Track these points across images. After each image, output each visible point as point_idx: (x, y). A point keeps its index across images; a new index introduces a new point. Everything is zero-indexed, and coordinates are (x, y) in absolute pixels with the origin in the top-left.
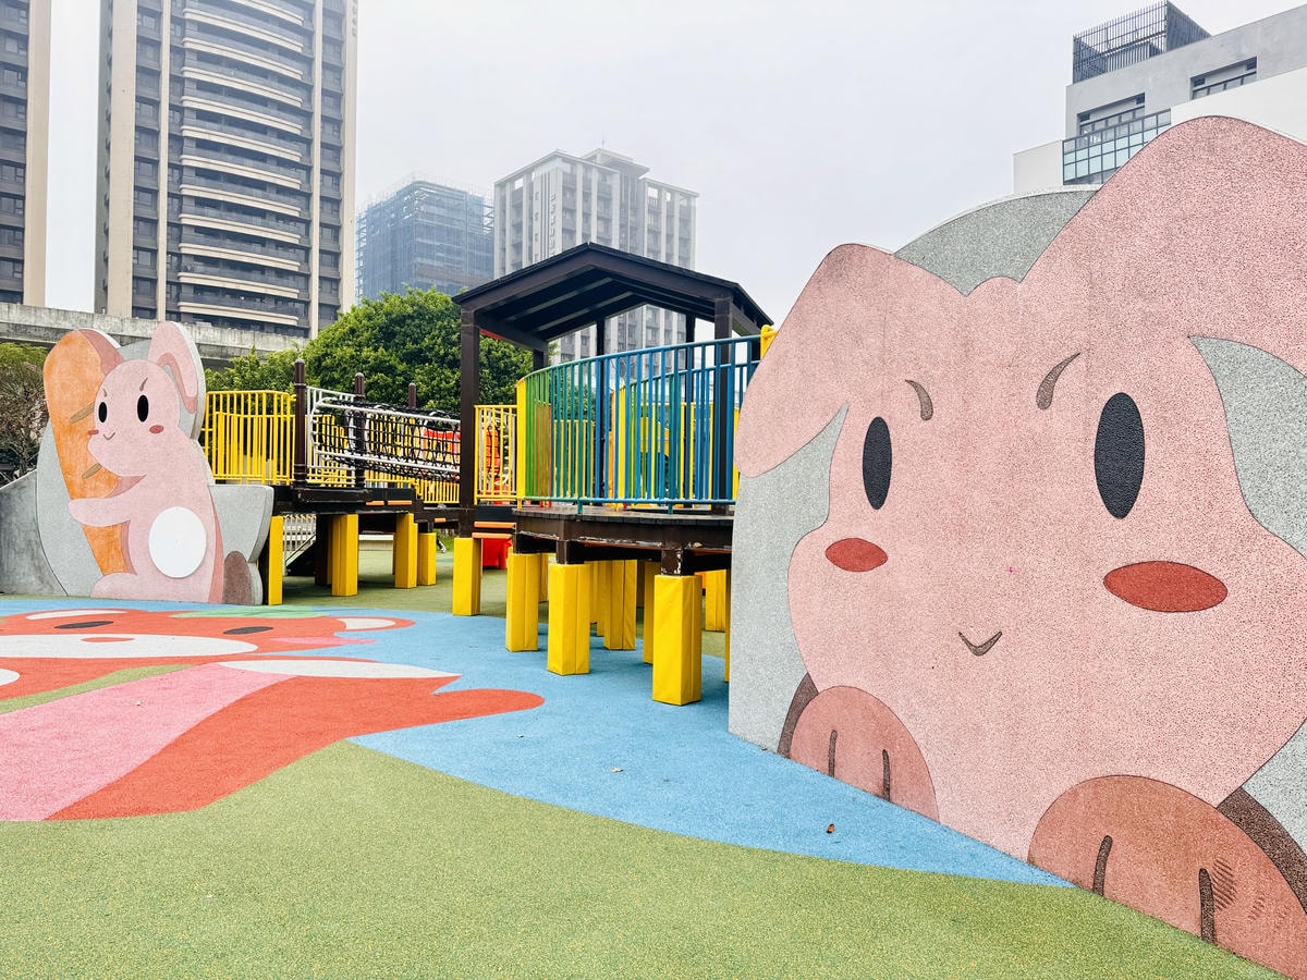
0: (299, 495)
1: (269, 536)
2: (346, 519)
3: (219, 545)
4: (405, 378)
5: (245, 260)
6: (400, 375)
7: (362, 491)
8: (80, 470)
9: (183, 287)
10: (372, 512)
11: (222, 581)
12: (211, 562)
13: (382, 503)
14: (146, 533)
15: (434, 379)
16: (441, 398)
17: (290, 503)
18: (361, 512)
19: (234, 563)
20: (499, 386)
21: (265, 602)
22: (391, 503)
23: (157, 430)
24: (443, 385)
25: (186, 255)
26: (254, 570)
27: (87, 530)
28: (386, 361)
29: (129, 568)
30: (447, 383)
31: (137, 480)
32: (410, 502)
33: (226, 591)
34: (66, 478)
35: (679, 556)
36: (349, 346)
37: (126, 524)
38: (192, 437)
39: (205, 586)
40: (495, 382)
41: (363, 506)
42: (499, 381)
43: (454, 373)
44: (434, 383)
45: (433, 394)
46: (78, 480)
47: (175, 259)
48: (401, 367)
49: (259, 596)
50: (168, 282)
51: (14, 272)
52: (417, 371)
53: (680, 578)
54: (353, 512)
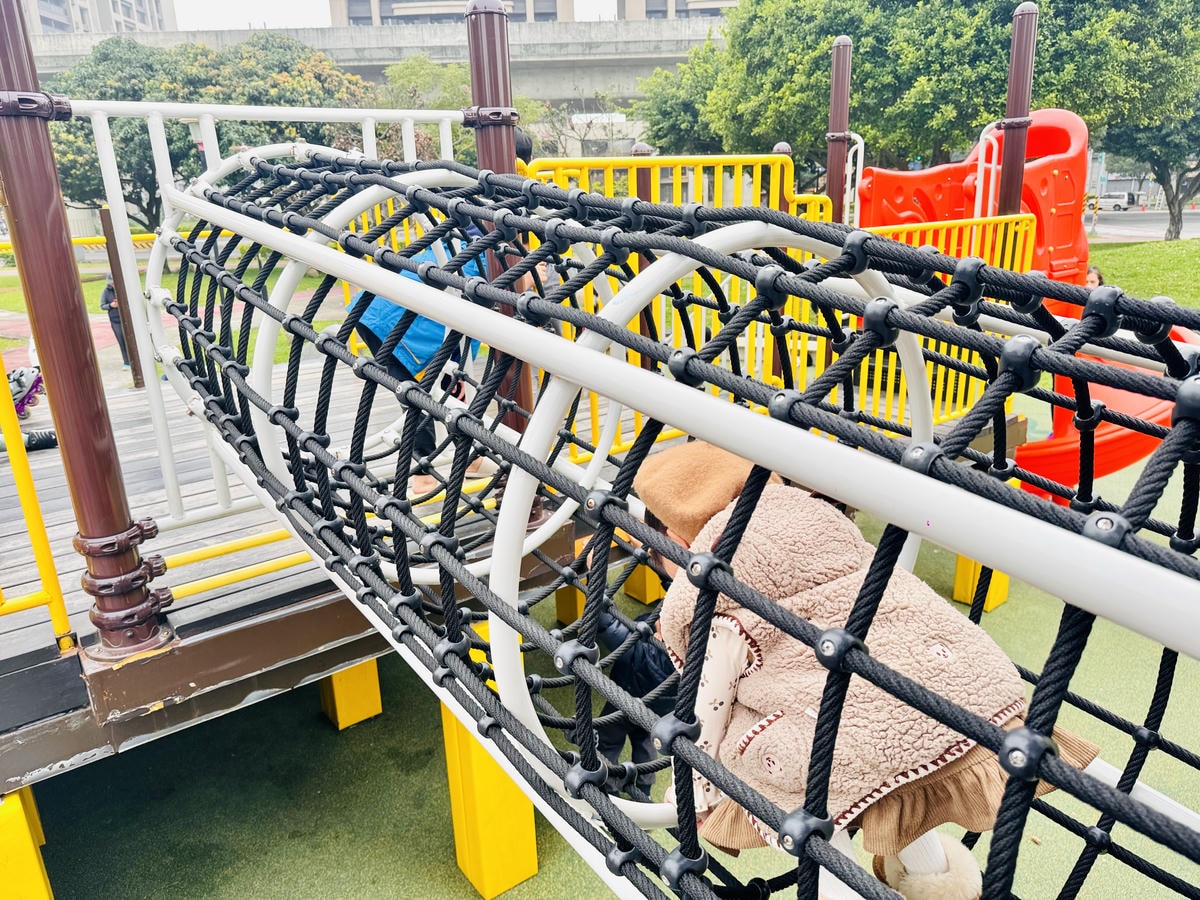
4: (878, 40)
6: (867, 34)
15: (932, 32)
16: (943, 69)
20: (1069, 29)
24: (950, 42)
28: (843, 12)
30: (958, 36)
40: (1060, 21)
42: (1068, 18)
43: (974, 13)
44: (932, 40)
45: (929, 64)
48: (871, 18)
52: (900, 21)
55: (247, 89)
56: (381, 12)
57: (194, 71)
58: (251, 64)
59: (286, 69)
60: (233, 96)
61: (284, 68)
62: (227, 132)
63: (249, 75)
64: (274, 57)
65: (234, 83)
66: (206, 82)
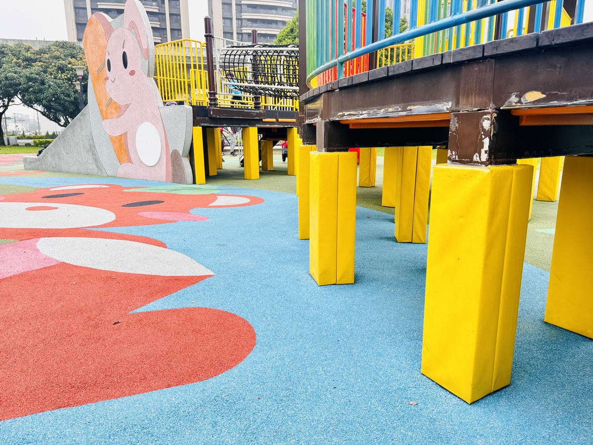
0: (212, 112)
1: (192, 140)
2: (249, 129)
3: (167, 146)
5: (269, 18)
7: (258, 112)
8: (104, 103)
9: (244, 35)
10: (268, 126)
11: (171, 168)
12: (164, 156)
13: (274, 120)
14: (134, 138)
17: (207, 118)
18: (259, 126)
19: (175, 157)
21: (194, 182)
22: (280, 120)
23: (132, 73)
25: (244, 19)
26: (186, 162)
27: (111, 138)
29: (130, 160)
31: (127, 106)
32: (294, 120)
33: (173, 175)
34: (99, 107)
35: (486, 124)
36: (289, 39)
37: (126, 134)
38: (149, 76)
39: (163, 172)
41: (260, 121)
46: (104, 109)
47: (240, 21)
49: (190, 178)
50: (237, 33)
51: (178, 35)
53: (486, 170)
54: (253, 125)
55: (57, 64)
56: (91, 6)
57: (29, 55)
58: (57, 54)
59: (74, 57)
60: (50, 66)
61: (73, 57)
62: (48, 82)
63: (58, 58)
64: (67, 52)
65: (51, 61)
66: (35, 61)
